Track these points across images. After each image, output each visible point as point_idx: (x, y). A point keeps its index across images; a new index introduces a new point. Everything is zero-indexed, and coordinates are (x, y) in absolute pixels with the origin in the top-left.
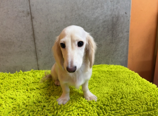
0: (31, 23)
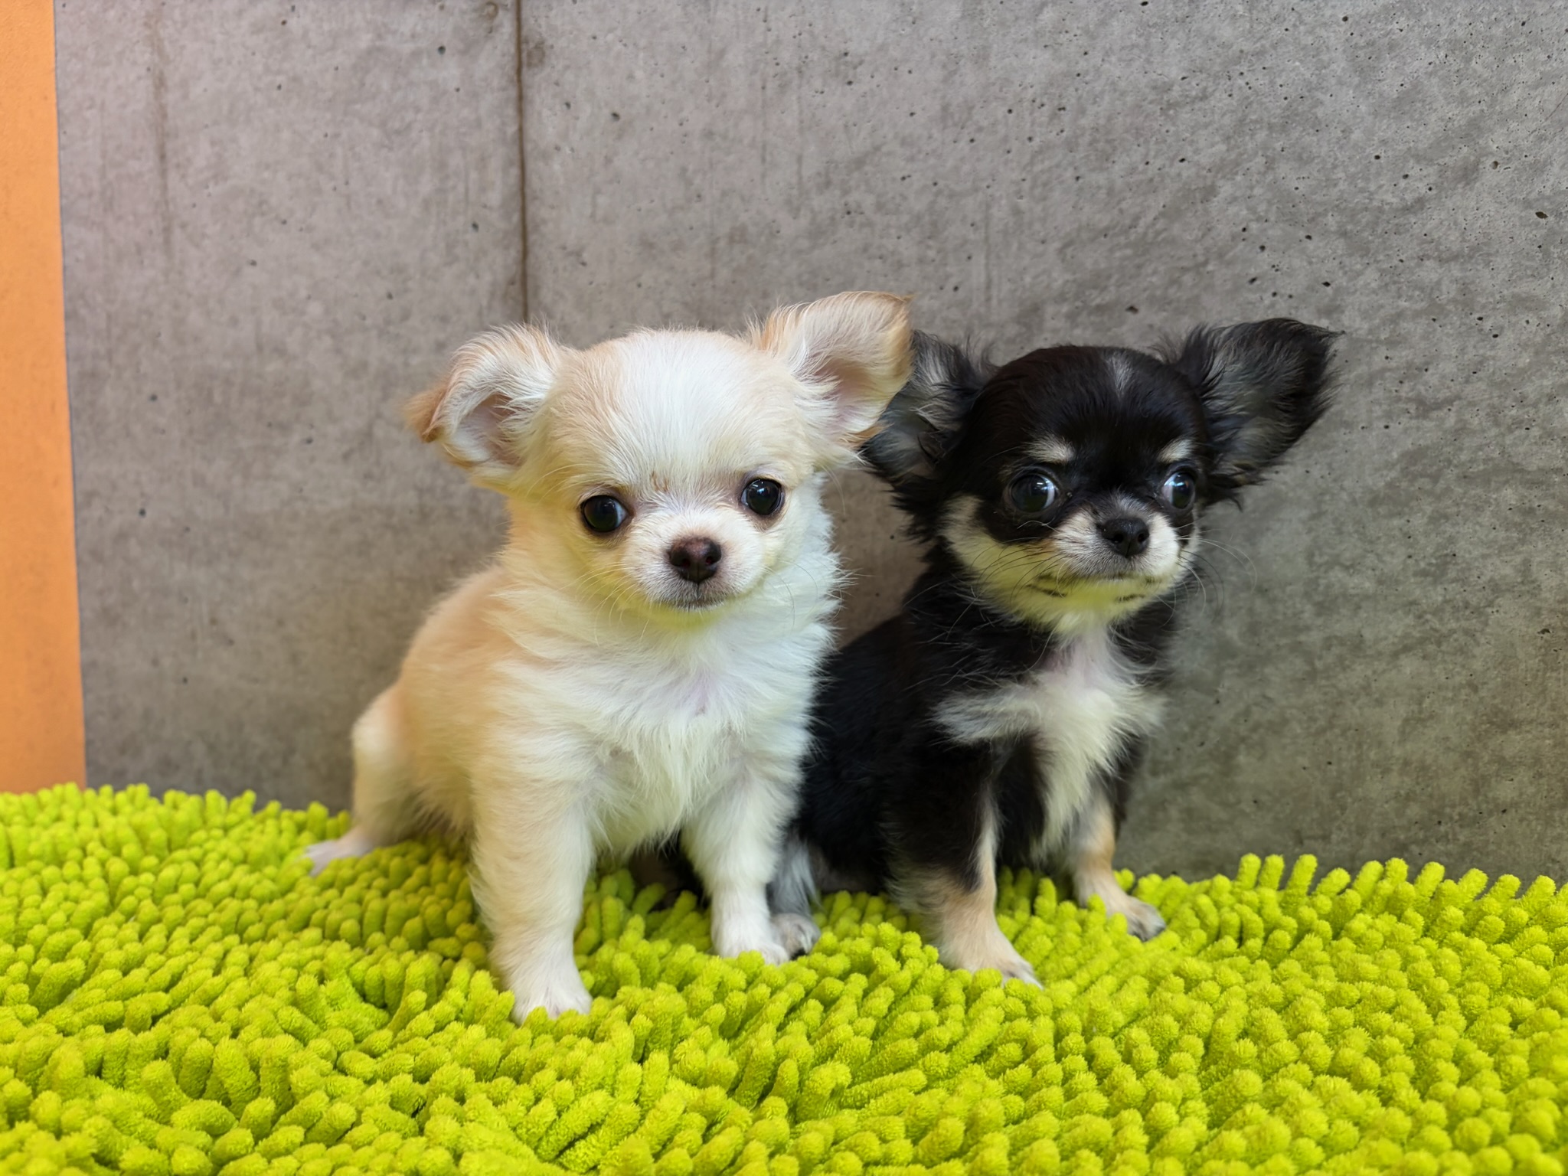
0: (512, 129)
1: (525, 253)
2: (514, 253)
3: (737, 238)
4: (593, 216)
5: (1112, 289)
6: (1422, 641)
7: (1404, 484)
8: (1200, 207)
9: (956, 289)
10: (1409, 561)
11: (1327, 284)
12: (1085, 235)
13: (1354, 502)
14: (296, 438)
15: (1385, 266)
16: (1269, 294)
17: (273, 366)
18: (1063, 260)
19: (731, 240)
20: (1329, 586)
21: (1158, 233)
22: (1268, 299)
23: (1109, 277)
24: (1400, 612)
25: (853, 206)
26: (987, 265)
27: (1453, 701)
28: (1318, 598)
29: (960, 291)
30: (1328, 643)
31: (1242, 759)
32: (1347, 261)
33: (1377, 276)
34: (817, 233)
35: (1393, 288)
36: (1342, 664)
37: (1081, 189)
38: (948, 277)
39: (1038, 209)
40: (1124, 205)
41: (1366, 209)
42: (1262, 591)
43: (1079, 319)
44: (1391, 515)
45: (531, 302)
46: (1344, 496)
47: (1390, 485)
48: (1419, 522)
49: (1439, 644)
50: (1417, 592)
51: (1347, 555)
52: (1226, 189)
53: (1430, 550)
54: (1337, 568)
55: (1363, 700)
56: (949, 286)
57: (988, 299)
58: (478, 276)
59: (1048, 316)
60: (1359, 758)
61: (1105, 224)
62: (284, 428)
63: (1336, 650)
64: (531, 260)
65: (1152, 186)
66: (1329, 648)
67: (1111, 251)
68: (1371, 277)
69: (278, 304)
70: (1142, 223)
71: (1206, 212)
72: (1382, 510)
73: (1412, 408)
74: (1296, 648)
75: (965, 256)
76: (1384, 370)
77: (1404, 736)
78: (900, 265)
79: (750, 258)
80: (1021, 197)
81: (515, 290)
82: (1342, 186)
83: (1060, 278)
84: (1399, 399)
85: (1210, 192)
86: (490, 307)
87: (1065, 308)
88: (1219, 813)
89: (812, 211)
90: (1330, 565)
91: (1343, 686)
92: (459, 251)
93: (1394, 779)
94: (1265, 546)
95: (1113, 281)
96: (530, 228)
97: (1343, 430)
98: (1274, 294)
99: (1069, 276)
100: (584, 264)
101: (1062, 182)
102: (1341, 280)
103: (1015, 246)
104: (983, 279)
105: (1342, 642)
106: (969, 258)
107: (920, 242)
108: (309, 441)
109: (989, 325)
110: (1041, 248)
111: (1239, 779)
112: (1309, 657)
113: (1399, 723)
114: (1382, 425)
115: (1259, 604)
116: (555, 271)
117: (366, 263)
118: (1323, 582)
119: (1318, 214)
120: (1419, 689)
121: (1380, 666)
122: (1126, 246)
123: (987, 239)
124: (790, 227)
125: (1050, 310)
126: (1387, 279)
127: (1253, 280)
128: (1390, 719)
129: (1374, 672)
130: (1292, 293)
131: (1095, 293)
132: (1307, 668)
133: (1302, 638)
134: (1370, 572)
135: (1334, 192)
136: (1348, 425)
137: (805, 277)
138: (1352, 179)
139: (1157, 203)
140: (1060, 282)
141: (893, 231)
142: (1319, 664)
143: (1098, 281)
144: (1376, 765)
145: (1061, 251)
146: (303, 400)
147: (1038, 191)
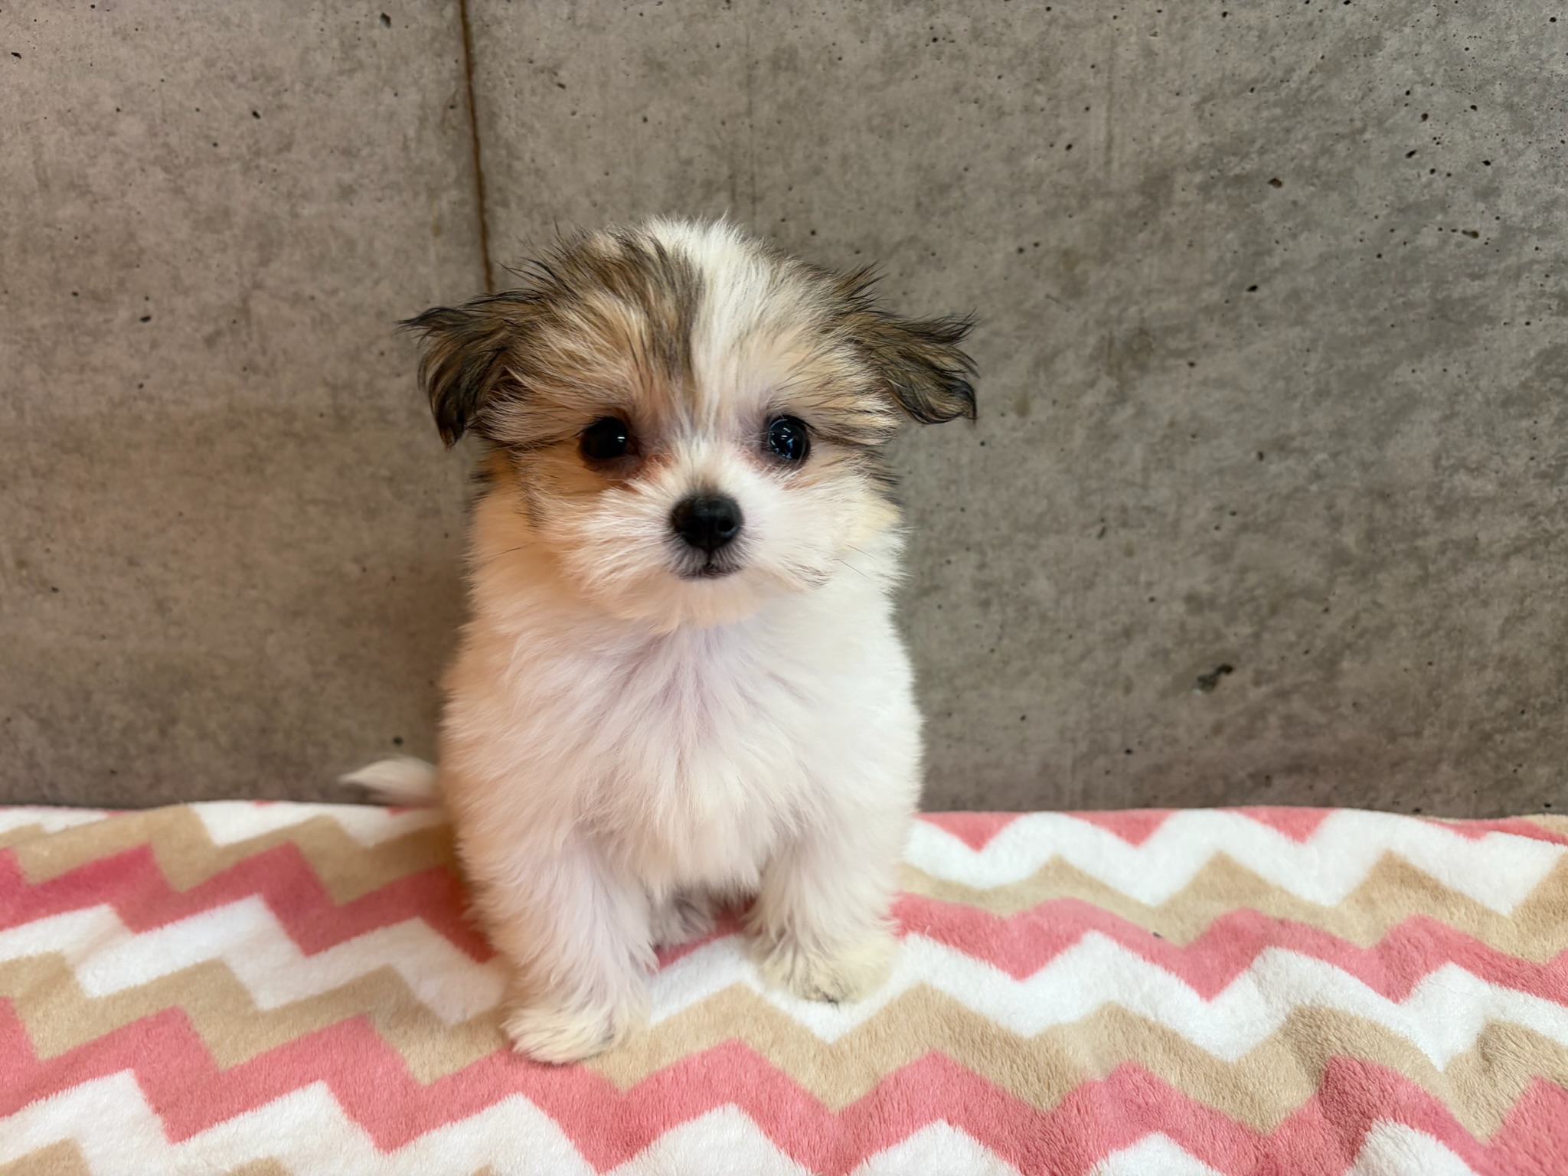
1: (470, 67)
2: (451, 64)
3: (783, 63)
4: (571, 17)
5: (1254, 156)
6: (1532, 542)
7: (1536, 384)
8: (1362, 61)
9: (1069, 147)
10: (1533, 463)
11: (1487, 163)
12: (1228, 89)
13: (1488, 403)
14: (123, 314)
15: (1547, 146)
16: (1428, 170)
17: (69, 211)
18: (1200, 118)
19: (776, 65)
20: (1452, 490)
21: (1313, 91)
22: (1426, 177)
23: (1253, 141)
24: (1516, 515)
25: (940, 32)
26: (1108, 119)
27: (1552, 598)
28: (1439, 502)
29: (1073, 150)
30: (1443, 549)
31: (1345, 665)
32: (1510, 139)
33: (1536, 157)
34: (892, 64)
35: (1551, 171)
36: (1455, 568)
37: (1228, 28)
38: (1060, 131)
39: (1175, 51)
40: (1277, 53)
41: (1535, 80)
42: (1384, 496)
43: (1214, 193)
44: (1521, 417)
45: (484, 134)
46: (1479, 396)
47: (1524, 385)
48: (1546, 422)
49: (1547, 544)
50: (1535, 494)
51: (1474, 457)
52: (1392, 43)
53: (1552, 452)
54: (1462, 471)
55: (1471, 601)
56: (1061, 145)
57: (1108, 162)
58: (396, 95)
59: (1177, 187)
60: (1459, 658)
61: (1253, 74)
62: (101, 299)
63: (1450, 554)
64: (480, 75)
65: (1311, 32)
66: (1444, 552)
67: (1258, 109)
68: (1531, 159)
69: (65, 117)
70: (1295, 77)
71: (1369, 68)
72: (1512, 411)
73: (1554, 303)
74: (1413, 553)
75: (1083, 107)
76: (1533, 262)
77: (1503, 634)
78: (1000, 113)
79: (801, 91)
80: (1155, 35)
81: (458, 116)
82: (1514, 50)
83: (1194, 140)
84: (1543, 294)
85: (1375, 44)
86: (419, 140)
87: (1198, 178)
88: (1317, 717)
89: (886, 34)
90: (1455, 469)
91: (1453, 589)
92: (362, 53)
93: (1489, 675)
94: (1392, 451)
95: (1257, 145)
96: (474, 29)
97: (1486, 326)
98: (1433, 171)
99: (1205, 139)
100: (562, 86)
101: (1205, 18)
102: (1501, 160)
103: (1144, 96)
104: (1102, 137)
105: (1457, 545)
106: (1087, 109)
107: (1027, 85)
108: (146, 319)
109: (1108, 194)
110: (1175, 101)
111: (1341, 684)
112: (1423, 560)
113: (1500, 622)
114: (1524, 321)
115: (1380, 511)
116: (519, 93)
117: (210, 63)
118: (1446, 485)
119: (1487, 82)
120: (1523, 588)
121: (1489, 568)
122: (1276, 104)
123: (1109, 87)
124: (856, 54)
125: (1181, 178)
126: (1547, 161)
127: (1411, 154)
128: (1493, 620)
129: (1484, 574)
130: (1452, 171)
131: (1234, 160)
132: (1420, 572)
133: (1419, 543)
134: (1493, 475)
135: (1505, 58)
136: (1492, 321)
137: (876, 122)
138: (1525, 43)
139: (1315, 52)
140: (1195, 145)
141: (992, 69)
142: (1432, 569)
143: (1239, 145)
144: (1474, 662)
145: (1198, 106)
146: (127, 258)
147: (1176, 28)
